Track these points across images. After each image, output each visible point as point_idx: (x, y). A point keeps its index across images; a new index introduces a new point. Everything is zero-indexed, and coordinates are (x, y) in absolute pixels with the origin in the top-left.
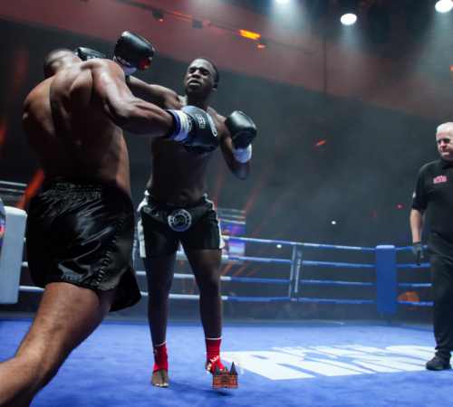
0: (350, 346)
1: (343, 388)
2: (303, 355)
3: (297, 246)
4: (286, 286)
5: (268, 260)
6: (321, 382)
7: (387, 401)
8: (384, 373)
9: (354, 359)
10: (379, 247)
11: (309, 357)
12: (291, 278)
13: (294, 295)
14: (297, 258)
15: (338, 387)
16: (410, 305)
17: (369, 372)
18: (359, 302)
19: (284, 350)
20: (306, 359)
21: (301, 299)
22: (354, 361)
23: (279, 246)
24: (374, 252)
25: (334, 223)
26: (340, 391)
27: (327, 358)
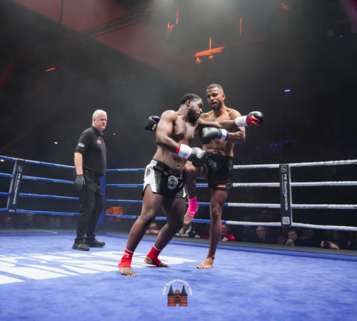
0: (60, 253)
1: (49, 289)
2: (16, 262)
3: (19, 161)
4: (6, 197)
6: (29, 285)
7: (85, 297)
8: (86, 274)
9: (62, 263)
12: (10, 191)
13: (11, 206)
14: (17, 172)
15: (46, 289)
16: (115, 218)
18: (72, 214)
20: (17, 266)
21: (18, 211)
22: (63, 265)
23: (2, 160)
25: (56, 143)
26: (46, 292)
27: (39, 264)
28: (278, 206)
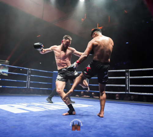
5: (17, 74)
10: (54, 72)
11: (28, 106)
17: (48, 110)
19: (20, 104)
20: (27, 107)
23: (21, 70)
24: (52, 73)
25: (40, 63)
28: (124, 85)
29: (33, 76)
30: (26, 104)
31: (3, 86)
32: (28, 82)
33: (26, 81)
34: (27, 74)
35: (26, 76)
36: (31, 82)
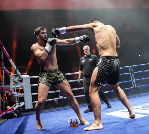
2: (141, 108)
11: (143, 108)
25: (140, 56)
29: (137, 73)
30: (139, 107)
31: (110, 91)
32: (133, 81)
33: (131, 80)
34: (129, 72)
35: (129, 75)
36: (136, 80)
